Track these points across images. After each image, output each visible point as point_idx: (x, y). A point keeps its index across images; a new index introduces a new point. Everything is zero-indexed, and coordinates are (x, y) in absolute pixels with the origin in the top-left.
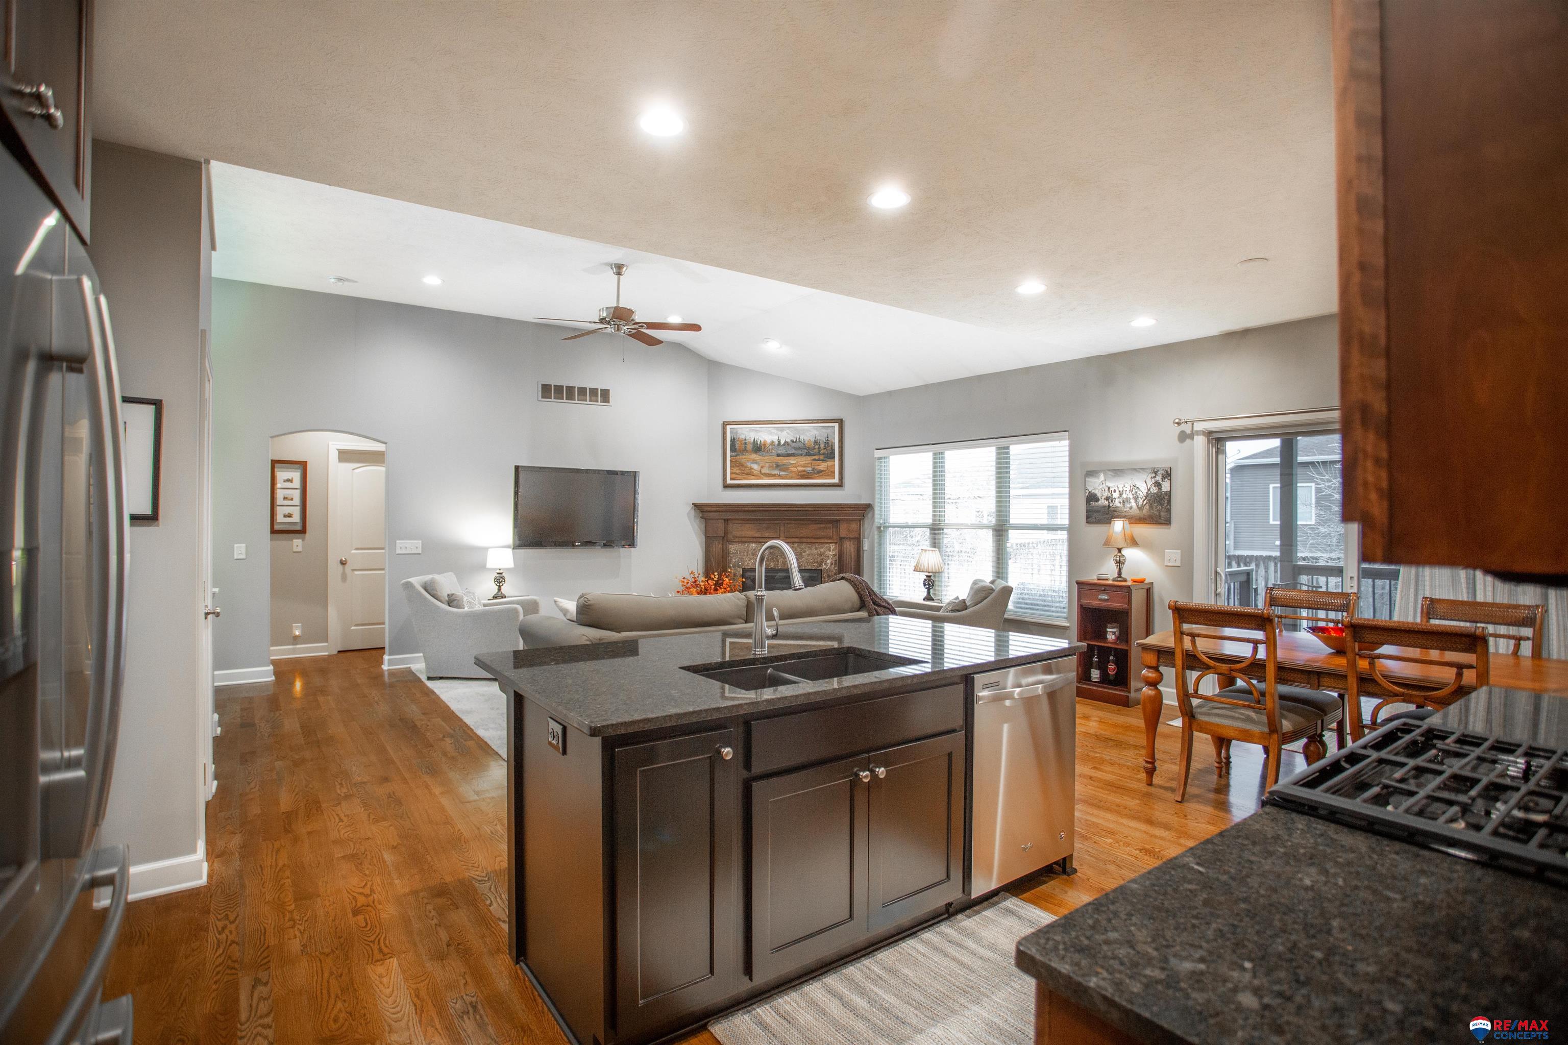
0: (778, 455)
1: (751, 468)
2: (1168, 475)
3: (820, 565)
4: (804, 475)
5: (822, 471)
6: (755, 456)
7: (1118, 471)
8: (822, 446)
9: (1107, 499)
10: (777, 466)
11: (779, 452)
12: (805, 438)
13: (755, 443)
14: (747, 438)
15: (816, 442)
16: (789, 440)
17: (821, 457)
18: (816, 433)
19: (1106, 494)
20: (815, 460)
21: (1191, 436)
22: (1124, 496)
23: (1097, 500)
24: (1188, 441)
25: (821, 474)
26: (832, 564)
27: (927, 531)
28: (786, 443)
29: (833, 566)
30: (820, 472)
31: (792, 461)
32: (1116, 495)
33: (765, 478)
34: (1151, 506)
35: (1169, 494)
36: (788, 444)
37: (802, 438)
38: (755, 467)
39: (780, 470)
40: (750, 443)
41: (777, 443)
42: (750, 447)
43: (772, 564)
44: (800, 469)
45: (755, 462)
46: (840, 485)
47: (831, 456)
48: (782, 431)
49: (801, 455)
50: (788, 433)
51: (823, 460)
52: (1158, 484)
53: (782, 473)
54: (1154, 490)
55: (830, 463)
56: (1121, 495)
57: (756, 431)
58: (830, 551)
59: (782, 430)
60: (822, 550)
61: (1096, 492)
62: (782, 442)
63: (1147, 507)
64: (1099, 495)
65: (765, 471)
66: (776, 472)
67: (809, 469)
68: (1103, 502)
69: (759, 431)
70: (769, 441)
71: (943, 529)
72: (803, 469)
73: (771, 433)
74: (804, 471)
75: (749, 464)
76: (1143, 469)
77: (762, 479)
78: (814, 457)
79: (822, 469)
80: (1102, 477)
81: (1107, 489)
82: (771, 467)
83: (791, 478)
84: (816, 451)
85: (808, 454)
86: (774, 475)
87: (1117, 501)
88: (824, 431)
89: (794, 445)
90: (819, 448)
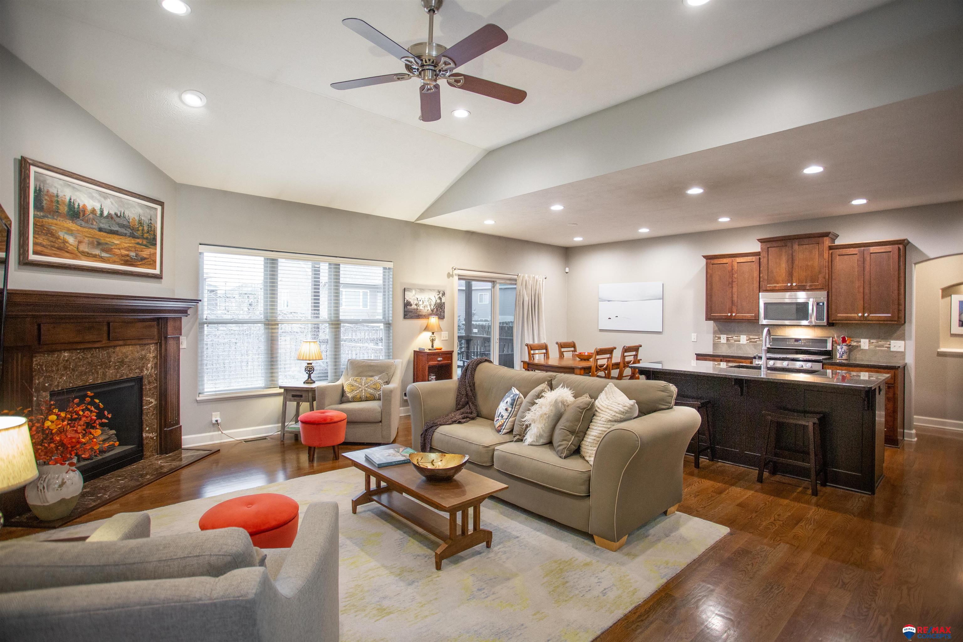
0: (100, 230)
1: (65, 242)
2: (444, 294)
3: (142, 371)
4: (127, 261)
5: (145, 259)
6: (69, 224)
7: (422, 290)
8: (146, 228)
9: (416, 305)
10: (99, 244)
11: (102, 226)
12: (130, 215)
13: (71, 205)
14: (61, 194)
15: (140, 223)
16: (113, 213)
17: (145, 243)
18: (140, 211)
19: (416, 302)
20: (138, 244)
21: (452, 276)
22: (425, 304)
23: (411, 305)
24: (451, 278)
25: (143, 262)
26: (152, 368)
27: (261, 326)
28: (109, 216)
29: (153, 370)
30: (143, 259)
31: (116, 240)
32: (421, 303)
33: (83, 257)
34: (437, 310)
35: (444, 303)
36: (112, 218)
37: (127, 213)
38: (71, 240)
39: (103, 250)
40: (64, 202)
41: (98, 212)
42: (64, 209)
43: (91, 377)
44: (124, 252)
45: (70, 232)
46: (158, 277)
47: (153, 243)
48: (105, 198)
49: (125, 235)
50: (112, 203)
51: (146, 246)
52: (440, 298)
53: (104, 255)
54: (439, 301)
55: (152, 251)
56: (423, 303)
57: (74, 188)
58: (150, 352)
59: (106, 196)
60: (143, 353)
61: (410, 300)
62: (105, 213)
63: (435, 310)
64: (412, 303)
65: (84, 248)
66: (97, 252)
67: (133, 254)
68: (414, 307)
69: (78, 190)
70: (89, 208)
71: (278, 324)
72: (127, 253)
73: (92, 197)
74: (128, 255)
75: (61, 234)
76: (434, 290)
77: (81, 260)
78: (138, 240)
79: (145, 256)
80: (414, 292)
81: (416, 299)
82: (91, 244)
83: (114, 262)
84: (140, 233)
85: (133, 236)
86: (95, 256)
87: (421, 306)
88: (148, 211)
89: (118, 220)
90: (143, 230)
